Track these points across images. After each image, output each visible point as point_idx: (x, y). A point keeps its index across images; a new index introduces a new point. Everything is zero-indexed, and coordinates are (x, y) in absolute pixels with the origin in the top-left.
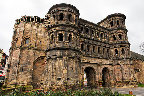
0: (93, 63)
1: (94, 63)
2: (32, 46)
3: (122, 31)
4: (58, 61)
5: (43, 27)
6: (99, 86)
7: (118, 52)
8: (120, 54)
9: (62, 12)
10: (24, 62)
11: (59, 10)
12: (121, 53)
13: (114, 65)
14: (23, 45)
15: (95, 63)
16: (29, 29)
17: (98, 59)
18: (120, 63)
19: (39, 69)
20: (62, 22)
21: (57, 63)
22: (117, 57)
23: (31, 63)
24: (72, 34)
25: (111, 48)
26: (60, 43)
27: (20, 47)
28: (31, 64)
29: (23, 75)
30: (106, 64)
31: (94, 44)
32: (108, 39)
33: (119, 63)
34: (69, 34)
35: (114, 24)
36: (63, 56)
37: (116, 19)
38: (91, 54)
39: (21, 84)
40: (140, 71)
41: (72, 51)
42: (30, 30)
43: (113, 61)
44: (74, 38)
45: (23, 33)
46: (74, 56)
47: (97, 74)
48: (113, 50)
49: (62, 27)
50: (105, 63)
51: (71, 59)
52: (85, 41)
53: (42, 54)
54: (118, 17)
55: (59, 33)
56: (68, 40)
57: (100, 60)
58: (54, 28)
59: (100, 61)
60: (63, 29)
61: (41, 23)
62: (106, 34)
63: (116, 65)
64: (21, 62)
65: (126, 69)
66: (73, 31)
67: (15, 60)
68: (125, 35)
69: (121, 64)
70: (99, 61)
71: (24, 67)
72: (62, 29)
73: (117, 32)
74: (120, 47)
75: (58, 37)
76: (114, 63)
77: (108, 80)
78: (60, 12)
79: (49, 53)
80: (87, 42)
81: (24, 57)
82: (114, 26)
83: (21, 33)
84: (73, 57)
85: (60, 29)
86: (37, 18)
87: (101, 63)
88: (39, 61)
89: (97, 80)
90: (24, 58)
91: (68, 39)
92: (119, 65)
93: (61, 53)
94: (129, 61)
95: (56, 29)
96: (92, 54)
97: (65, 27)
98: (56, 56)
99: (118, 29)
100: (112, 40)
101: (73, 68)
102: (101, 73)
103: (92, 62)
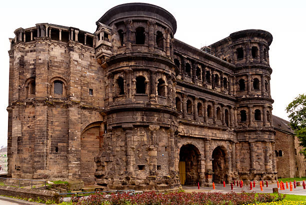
0: (197, 136)
1: (199, 136)
2: (74, 99)
3: (261, 72)
4: (139, 133)
5: (94, 57)
6: (207, 181)
7: (247, 117)
8: (250, 121)
9: (140, 25)
10: (57, 132)
11: (133, 19)
12: (252, 118)
13: (236, 141)
14: (51, 97)
15: (201, 137)
16: (59, 59)
17: (206, 130)
18: (250, 138)
19: (90, 148)
20: (143, 49)
21: (135, 137)
22: (244, 127)
23: (76, 135)
24: (164, 78)
25: (233, 107)
26: (141, 97)
27: (46, 100)
28: (76, 138)
29: (59, 160)
30: (220, 140)
31: (200, 99)
32: (228, 87)
33: (247, 138)
34: (160, 78)
35: (245, 53)
36: (148, 124)
37: (251, 43)
38: (192, 118)
39: (56, 178)
40: (283, 154)
41: (167, 116)
42: (62, 62)
43: (235, 134)
44: (167, 86)
45: (47, 68)
46: (169, 125)
47: (203, 159)
48: (236, 112)
49: (144, 62)
50: (218, 138)
51: (164, 130)
52: (183, 92)
53: (96, 116)
54: (256, 39)
55: (138, 75)
56: (157, 92)
57: (209, 131)
58: (125, 64)
59: (211, 134)
60: (146, 68)
61: (87, 45)
62: (226, 77)
63: (240, 142)
64: (50, 134)
65: (260, 151)
66: (166, 72)
67: (37, 130)
68: (266, 81)
69: (250, 141)
70: (209, 134)
71: (59, 144)
72: (144, 68)
73: (250, 73)
74: (252, 106)
75: (135, 83)
76: (237, 137)
77: (221, 170)
78: (137, 25)
79: (115, 116)
80: (188, 94)
81: (57, 123)
82: (244, 60)
83: (43, 69)
84: (167, 126)
85: (140, 68)
86: (77, 32)
87: (211, 138)
88: (89, 132)
89: (203, 170)
90: (58, 126)
91: (157, 89)
92: (245, 142)
93: (145, 117)
94: (267, 136)
95: (131, 66)
96: (195, 119)
97: (150, 62)
98: (134, 124)
99: (252, 67)
100: (235, 90)
101: (166, 147)
102: (211, 156)
103: (195, 136)
